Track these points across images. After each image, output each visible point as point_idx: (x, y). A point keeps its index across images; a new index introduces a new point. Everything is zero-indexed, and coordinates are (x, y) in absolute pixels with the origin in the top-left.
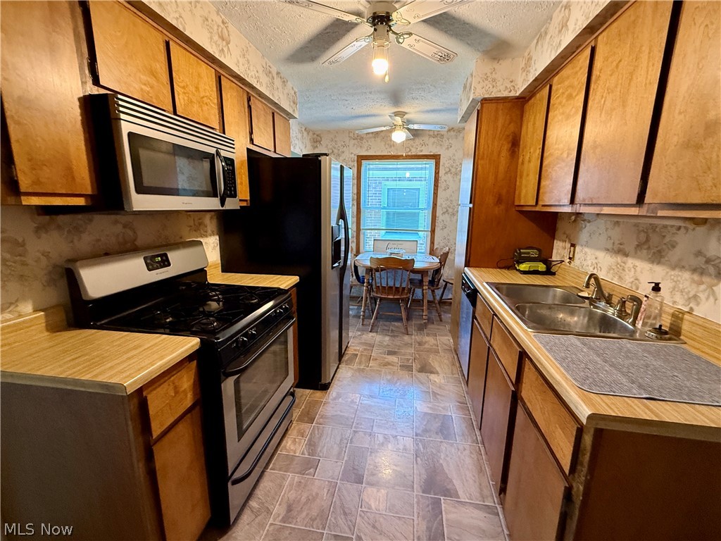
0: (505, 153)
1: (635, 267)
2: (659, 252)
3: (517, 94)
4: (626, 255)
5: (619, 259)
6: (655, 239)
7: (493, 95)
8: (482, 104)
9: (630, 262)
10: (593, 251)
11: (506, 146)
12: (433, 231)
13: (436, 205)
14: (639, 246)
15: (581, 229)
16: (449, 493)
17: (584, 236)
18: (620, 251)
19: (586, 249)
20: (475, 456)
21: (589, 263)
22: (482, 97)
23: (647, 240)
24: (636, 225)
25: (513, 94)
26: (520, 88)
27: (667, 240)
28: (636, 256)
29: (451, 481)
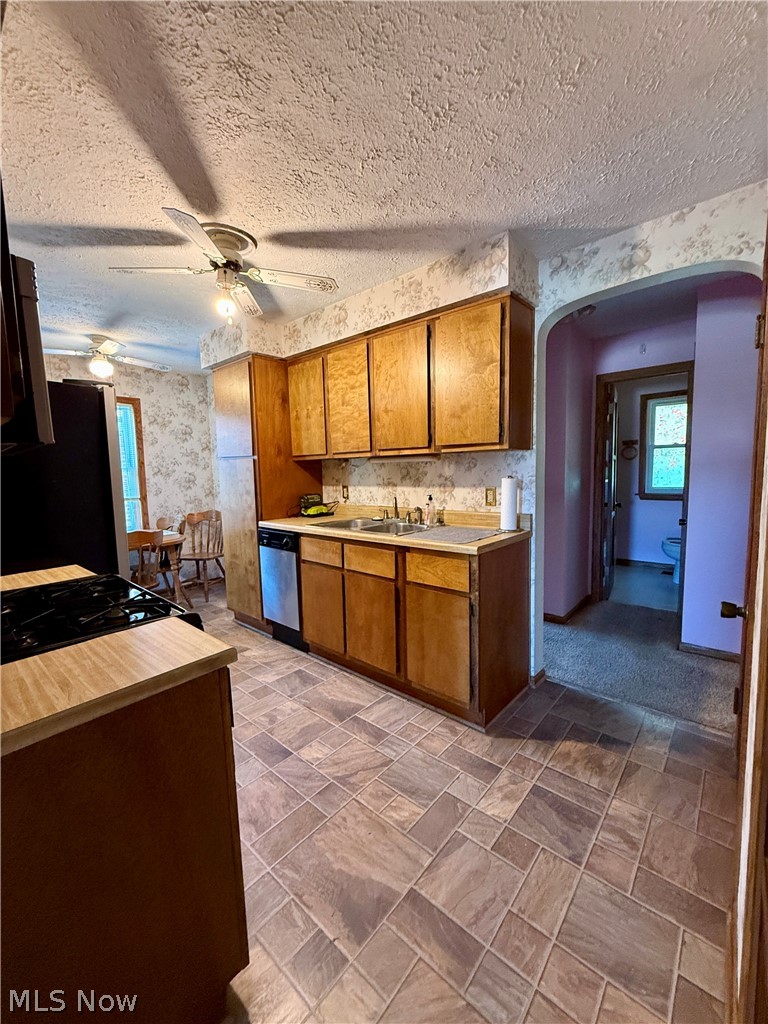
0: (277, 407)
1: (403, 492)
2: (418, 479)
3: (284, 357)
4: (396, 486)
5: (390, 489)
6: (413, 472)
7: (265, 353)
8: (253, 358)
9: (399, 489)
10: (366, 488)
11: (278, 401)
12: (144, 499)
13: (143, 463)
14: (403, 478)
15: (351, 473)
16: (357, 708)
17: (355, 477)
18: (390, 484)
19: (360, 488)
20: (345, 680)
21: (365, 497)
22: (255, 351)
23: (408, 473)
24: (398, 464)
25: (279, 355)
26: (287, 352)
27: (421, 470)
28: (402, 485)
29: (349, 703)
